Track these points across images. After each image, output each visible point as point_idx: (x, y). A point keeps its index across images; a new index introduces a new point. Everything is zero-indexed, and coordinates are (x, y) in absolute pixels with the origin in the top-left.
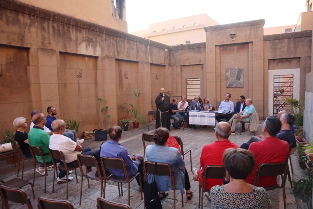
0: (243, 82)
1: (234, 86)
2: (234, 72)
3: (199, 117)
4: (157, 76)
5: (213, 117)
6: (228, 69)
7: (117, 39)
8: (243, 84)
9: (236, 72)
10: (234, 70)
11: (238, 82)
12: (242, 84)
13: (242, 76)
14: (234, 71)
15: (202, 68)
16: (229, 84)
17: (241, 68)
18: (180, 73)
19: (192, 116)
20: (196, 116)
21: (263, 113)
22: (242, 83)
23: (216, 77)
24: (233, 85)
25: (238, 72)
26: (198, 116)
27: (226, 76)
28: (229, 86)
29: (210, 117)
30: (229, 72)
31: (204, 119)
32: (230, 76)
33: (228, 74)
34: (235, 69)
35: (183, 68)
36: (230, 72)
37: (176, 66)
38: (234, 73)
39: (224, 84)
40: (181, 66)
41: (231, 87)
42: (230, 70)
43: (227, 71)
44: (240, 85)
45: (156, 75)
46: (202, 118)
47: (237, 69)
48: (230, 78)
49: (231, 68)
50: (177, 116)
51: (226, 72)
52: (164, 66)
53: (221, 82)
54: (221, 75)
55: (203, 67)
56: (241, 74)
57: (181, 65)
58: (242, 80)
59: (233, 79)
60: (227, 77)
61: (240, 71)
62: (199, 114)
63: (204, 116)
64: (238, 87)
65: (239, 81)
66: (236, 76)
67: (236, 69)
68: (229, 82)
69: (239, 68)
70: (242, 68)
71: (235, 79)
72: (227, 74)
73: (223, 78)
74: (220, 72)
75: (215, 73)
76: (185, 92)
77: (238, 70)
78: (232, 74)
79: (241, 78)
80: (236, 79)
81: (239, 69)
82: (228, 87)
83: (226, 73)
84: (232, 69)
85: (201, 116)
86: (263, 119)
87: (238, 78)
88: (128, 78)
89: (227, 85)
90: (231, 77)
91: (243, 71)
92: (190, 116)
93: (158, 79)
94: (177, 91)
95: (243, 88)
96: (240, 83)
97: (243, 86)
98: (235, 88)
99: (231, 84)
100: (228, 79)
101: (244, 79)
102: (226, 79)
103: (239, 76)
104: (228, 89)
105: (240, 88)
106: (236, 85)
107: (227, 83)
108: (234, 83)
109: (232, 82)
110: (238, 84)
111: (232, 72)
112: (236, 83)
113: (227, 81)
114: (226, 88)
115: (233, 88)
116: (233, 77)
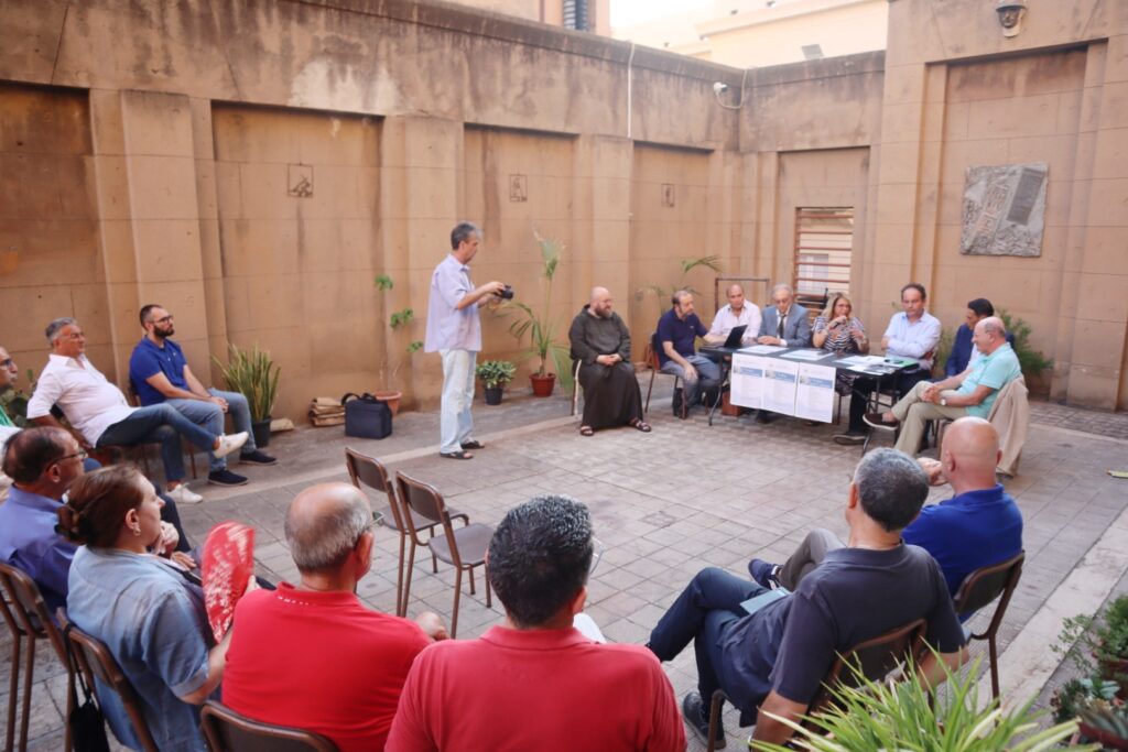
0: (1043, 231)
1: (995, 249)
2: (1002, 187)
3: (768, 379)
4: (668, 195)
5: (827, 383)
6: (975, 172)
7: (472, 43)
8: (1042, 243)
9: (1014, 185)
10: (1002, 178)
11: (1015, 232)
12: (1037, 241)
13: (1038, 205)
14: (1004, 182)
15: (866, 164)
16: (975, 240)
17: (1035, 168)
18: (773, 183)
19: (745, 371)
20: (758, 372)
21: (1117, 382)
22: (1036, 236)
23: (918, 206)
24: (990, 242)
25: (1020, 184)
26: (767, 376)
27: (964, 200)
28: (972, 247)
29: (813, 381)
30: (982, 183)
31: (789, 387)
32: (983, 202)
33: (976, 195)
34: (1011, 170)
35: (787, 160)
36: (987, 185)
37: (760, 154)
38: (1005, 192)
39: (953, 238)
40: (780, 153)
41: (982, 251)
42: (984, 173)
43: (974, 179)
45: (665, 187)
46: (782, 383)
47: (1019, 172)
48: (983, 213)
49: (989, 168)
51: (969, 184)
52: (707, 152)
53: (938, 225)
54: (941, 196)
55: (868, 157)
56: (1037, 193)
57: (780, 149)
58: (1035, 223)
59: (1000, 214)
60: (970, 208)
61: (1032, 180)
62: (771, 365)
63: (790, 378)
64: (1014, 256)
65: (1021, 227)
66: (1009, 202)
67: (1014, 173)
68: (976, 228)
69: (1031, 166)
70: (1043, 168)
71: (1006, 216)
72: (967, 195)
73: (952, 209)
74: (940, 184)
75: (914, 187)
77: (1023, 176)
78: (994, 195)
79: (1032, 214)
80: (1011, 217)
81: (1027, 170)
82: (968, 253)
83: (966, 190)
84: (997, 171)
85: (778, 376)
86: (1113, 408)
87: (1020, 214)
88: (524, 199)
89: (968, 244)
90: (989, 205)
91: (1045, 182)
92: (735, 371)
93: (672, 205)
94: (756, 258)
95: (1038, 257)
96: (1025, 234)
97: (1041, 251)
98: (1003, 259)
99: (984, 237)
100: (974, 213)
101: (1045, 219)
102: (963, 216)
103: (1026, 205)
104: (971, 261)
105: (1025, 257)
106: (1007, 242)
107: (965, 232)
108: (1001, 234)
109: (988, 230)
110: (1018, 240)
111: (993, 183)
112: (1005, 237)
113: (969, 224)
114: (961, 253)
115: (992, 255)
116: (998, 207)
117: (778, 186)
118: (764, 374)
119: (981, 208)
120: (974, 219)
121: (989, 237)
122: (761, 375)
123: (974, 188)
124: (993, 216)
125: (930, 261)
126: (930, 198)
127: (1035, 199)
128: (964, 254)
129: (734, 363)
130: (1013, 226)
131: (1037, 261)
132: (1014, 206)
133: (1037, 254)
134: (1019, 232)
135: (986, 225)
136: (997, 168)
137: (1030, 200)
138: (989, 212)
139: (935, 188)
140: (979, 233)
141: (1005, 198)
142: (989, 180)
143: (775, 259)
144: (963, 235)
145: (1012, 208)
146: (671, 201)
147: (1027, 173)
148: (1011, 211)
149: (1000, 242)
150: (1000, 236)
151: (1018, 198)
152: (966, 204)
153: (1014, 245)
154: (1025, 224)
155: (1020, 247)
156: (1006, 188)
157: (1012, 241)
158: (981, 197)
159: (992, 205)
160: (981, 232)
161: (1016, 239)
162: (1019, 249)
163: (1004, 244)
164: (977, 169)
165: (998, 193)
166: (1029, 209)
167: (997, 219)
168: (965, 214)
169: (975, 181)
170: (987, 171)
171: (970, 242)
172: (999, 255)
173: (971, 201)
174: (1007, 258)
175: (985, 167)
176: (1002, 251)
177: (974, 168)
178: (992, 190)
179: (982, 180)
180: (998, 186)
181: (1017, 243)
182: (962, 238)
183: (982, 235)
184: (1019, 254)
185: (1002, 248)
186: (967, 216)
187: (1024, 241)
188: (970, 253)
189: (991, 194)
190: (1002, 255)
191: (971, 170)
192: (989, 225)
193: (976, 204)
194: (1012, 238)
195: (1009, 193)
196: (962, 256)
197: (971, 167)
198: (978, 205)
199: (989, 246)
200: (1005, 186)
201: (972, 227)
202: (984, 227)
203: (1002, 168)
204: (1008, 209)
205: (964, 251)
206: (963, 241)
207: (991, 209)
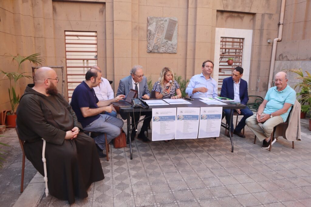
0: (177, 44)
1: (161, 51)
3: (179, 121)
5: (217, 116)
6: (151, 19)
9: (166, 25)
10: (162, 22)
11: (168, 44)
12: (176, 47)
13: (175, 34)
14: (163, 24)
16: (154, 47)
17: (174, 19)
19: (162, 119)
20: (172, 118)
22: (175, 45)
23: (132, 31)
25: (168, 25)
27: (148, 30)
28: (153, 50)
29: (209, 117)
30: (154, 24)
31: (195, 123)
32: (155, 31)
33: (152, 28)
34: (165, 19)
35: (56, 5)
36: (156, 25)
38: (163, 28)
39: (144, 46)
41: (156, 51)
42: (155, 20)
43: (150, 22)
44: (171, 49)
46: (189, 121)
47: (168, 20)
48: (156, 36)
49: (157, 18)
50: (106, 121)
53: (139, 41)
54: (139, 28)
55: (105, 8)
56: (174, 29)
58: (174, 41)
59: (162, 36)
60: (149, 34)
61: (173, 24)
63: (195, 117)
64: (168, 53)
65: (169, 42)
66: (165, 32)
67: (166, 21)
68: (153, 42)
69: (172, 18)
70: (176, 20)
71: (164, 37)
72: (149, 28)
73: (143, 34)
75: (131, 23)
76: (64, 59)
77: (169, 22)
79: (173, 37)
80: (166, 38)
81: (171, 20)
83: (148, 26)
84: (160, 19)
85: (186, 117)
87: (169, 37)
89: (151, 49)
90: (158, 33)
91: (177, 25)
92: (154, 120)
94: (46, 57)
96: (172, 45)
97: (177, 51)
98: (163, 54)
99: (157, 46)
100: (152, 36)
101: (177, 39)
103: (171, 33)
104: (152, 55)
105: (172, 53)
106: (165, 48)
107: (149, 43)
108: (163, 44)
109: (158, 43)
110: (169, 47)
111: (159, 24)
112: (164, 45)
113: (150, 40)
114: (147, 52)
115: (160, 53)
116: (161, 34)
117: (54, 19)
118: (176, 119)
119: (155, 34)
120: (152, 38)
121: (159, 46)
122: (174, 120)
123: (151, 25)
124: (160, 37)
125: (137, 56)
126: (136, 28)
128: (149, 53)
129: (154, 115)
130: (167, 41)
131: (176, 54)
132: (167, 33)
134: (169, 44)
135: (157, 41)
136: (160, 18)
137: (172, 31)
138: (158, 36)
139: (137, 24)
140: (155, 44)
141: (163, 30)
142: (157, 22)
144: (148, 45)
148: (166, 36)
149: (162, 48)
151: (168, 31)
152: (149, 32)
153: (167, 49)
154: (171, 40)
155: (170, 49)
156: (163, 26)
157: (167, 47)
158: (154, 29)
159: (159, 33)
160: (156, 43)
161: (168, 46)
162: (170, 50)
163: (164, 49)
164: (152, 18)
165: (161, 28)
166: (172, 35)
167: (161, 39)
168: (148, 36)
169: (152, 23)
170: (156, 19)
171: (152, 48)
172: (162, 53)
173: (150, 31)
174: (165, 54)
175: (155, 17)
176: (163, 51)
177: (151, 17)
178: (159, 27)
179: (154, 22)
180: (160, 25)
181: (169, 48)
182: (147, 46)
183: (156, 45)
184: (170, 52)
185: (164, 50)
186: (149, 37)
187: (171, 47)
188: (152, 52)
189: (158, 28)
190: (164, 53)
191: (150, 18)
192: (158, 41)
193: (153, 32)
194: (167, 46)
195: (165, 28)
196: (148, 53)
197: (150, 17)
198: (153, 33)
199: (158, 49)
200: (163, 25)
201: (152, 42)
202: (156, 42)
203: (162, 18)
204: (165, 35)
205: (149, 52)
206: (148, 48)
207: (159, 34)
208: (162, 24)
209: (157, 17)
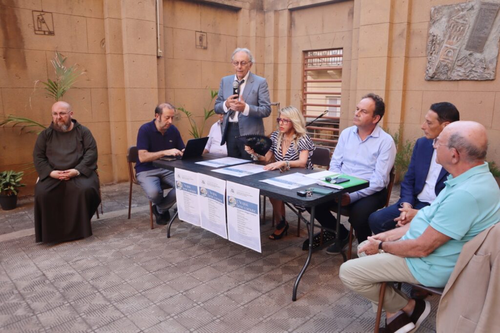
0: (498, 57)
1: (454, 75)
2: (461, 21)
3: (202, 197)
4: (201, 40)
6: (438, 10)
8: (496, 68)
9: (471, 19)
10: (461, 13)
11: (472, 59)
12: (492, 67)
13: (493, 35)
15: (351, 13)
16: (438, 68)
17: (492, 2)
18: (286, 33)
20: (195, 189)
22: (491, 62)
23: (390, 41)
24: (451, 70)
25: (477, 18)
26: (201, 193)
27: (429, 35)
28: (435, 74)
30: (444, 19)
31: (220, 207)
32: (444, 35)
33: (438, 30)
34: (469, 6)
35: (296, 15)
36: (448, 21)
37: (276, 11)
38: (464, 25)
39: (419, 68)
40: (291, 11)
41: (443, 77)
42: (445, 11)
43: (437, 17)
44: (480, 70)
45: (198, 34)
47: (477, 7)
48: (445, 45)
49: (451, 7)
51: (433, 21)
52: (236, 10)
53: (407, 58)
54: (410, 33)
55: (353, 8)
56: (493, 24)
57: (291, 7)
58: (490, 51)
59: (458, 45)
60: (433, 41)
61: (489, 13)
63: (220, 197)
64: (471, 80)
65: (478, 55)
66: (467, 34)
67: (472, 8)
68: (438, 59)
71: (464, 46)
72: (431, 31)
73: (419, 43)
74: (409, 24)
75: (387, 26)
76: (301, 93)
77: (481, 9)
78: (454, 28)
79: (488, 43)
80: (468, 47)
81: (484, 4)
82: (431, 79)
83: (430, 26)
84: (457, 8)
85: (210, 194)
87: (477, 44)
88: (51, 33)
89: (431, 72)
90: (450, 38)
93: (205, 48)
94: (275, 89)
95: (492, 80)
96: (481, 61)
97: (495, 76)
98: (460, 83)
99: (446, 65)
100: (437, 46)
102: (427, 49)
103: (482, 35)
104: (434, 86)
105: (481, 81)
106: (465, 69)
107: (429, 62)
108: (459, 62)
109: (448, 59)
110: (474, 67)
111: (453, 18)
112: (463, 64)
113: (433, 55)
114: (426, 80)
115: (452, 80)
116: (457, 39)
117: (290, 36)
118: (199, 192)
119: (443, 41)
120: (437, 50)
121: (450, 65)
122: (196, 192)
123: (437, 24)
124: (453, 47)
125: (401, 88)
126: (401, 35)
127: (491, 29)
128: (429, 81)
130: (471, 54)
131: (494, 82)
132: (472, 37)
133: (492, 78)
134: (475, 59)
135: (447, 55)
136: (457, 5)
137: (485, 30)
138: (450, 44)
139: (405, 26)
140: (440, 62)
141: (463, 30)
142: (450, 17)
143: (288, 90)
144: (428, 65)
145: (469, 40)
146: (204, 44)
147: (484, 7)
148: (469, 42)
149: (459, 69)
150: (459, 63)
151: (475, 29)
152: (431, 38)
153: (470, 71)
154: (481, 52)
155: (476, 72)
156: (465, 22)
157: (469, 67)
158: (443, 31)
159: (452, 38)
160: (443, 61)
161: (473, 65)
162: (475, 74)
163: (463, 70)
164: (440, 8)
165: (458, 27)
166: (486, 39)
167: (456, 50)
168: (429, 47)
169: (438, 18)
170: (448, 9)
171: (433, 71)
172: (458, 80)
173: (434, 36)
174: (464, 82)
175: (445, 6)
176: (460, 76)
177: (437, 7)
178: (453, 25)
179: (444, 17)
180: (457, 20)
181: (474, 69)
182: (426, 68)
183: (444, 63)
184: (476, 79)
185: (461, 74)
186: (431, 48)
187: (480, 67)
188: (433, 79)
189: (451, 28)
190: (460, 80)
191: (435, 9)
192: (450, 54)
193: (438, 38)
194: (469, 64)
195: (468, 26)
196: (426, 82)
197: (434, 7)
198: (440, 39)
199: (449, 73)
200: (464, 20)
201: (435, 58)
202: (445, 57)
203: (461, 5)
204: (466, 41)
205: (429, 78)
206: (427, 70)
207: (451, 41)
208: (462, 18)
209: (452, 5)
